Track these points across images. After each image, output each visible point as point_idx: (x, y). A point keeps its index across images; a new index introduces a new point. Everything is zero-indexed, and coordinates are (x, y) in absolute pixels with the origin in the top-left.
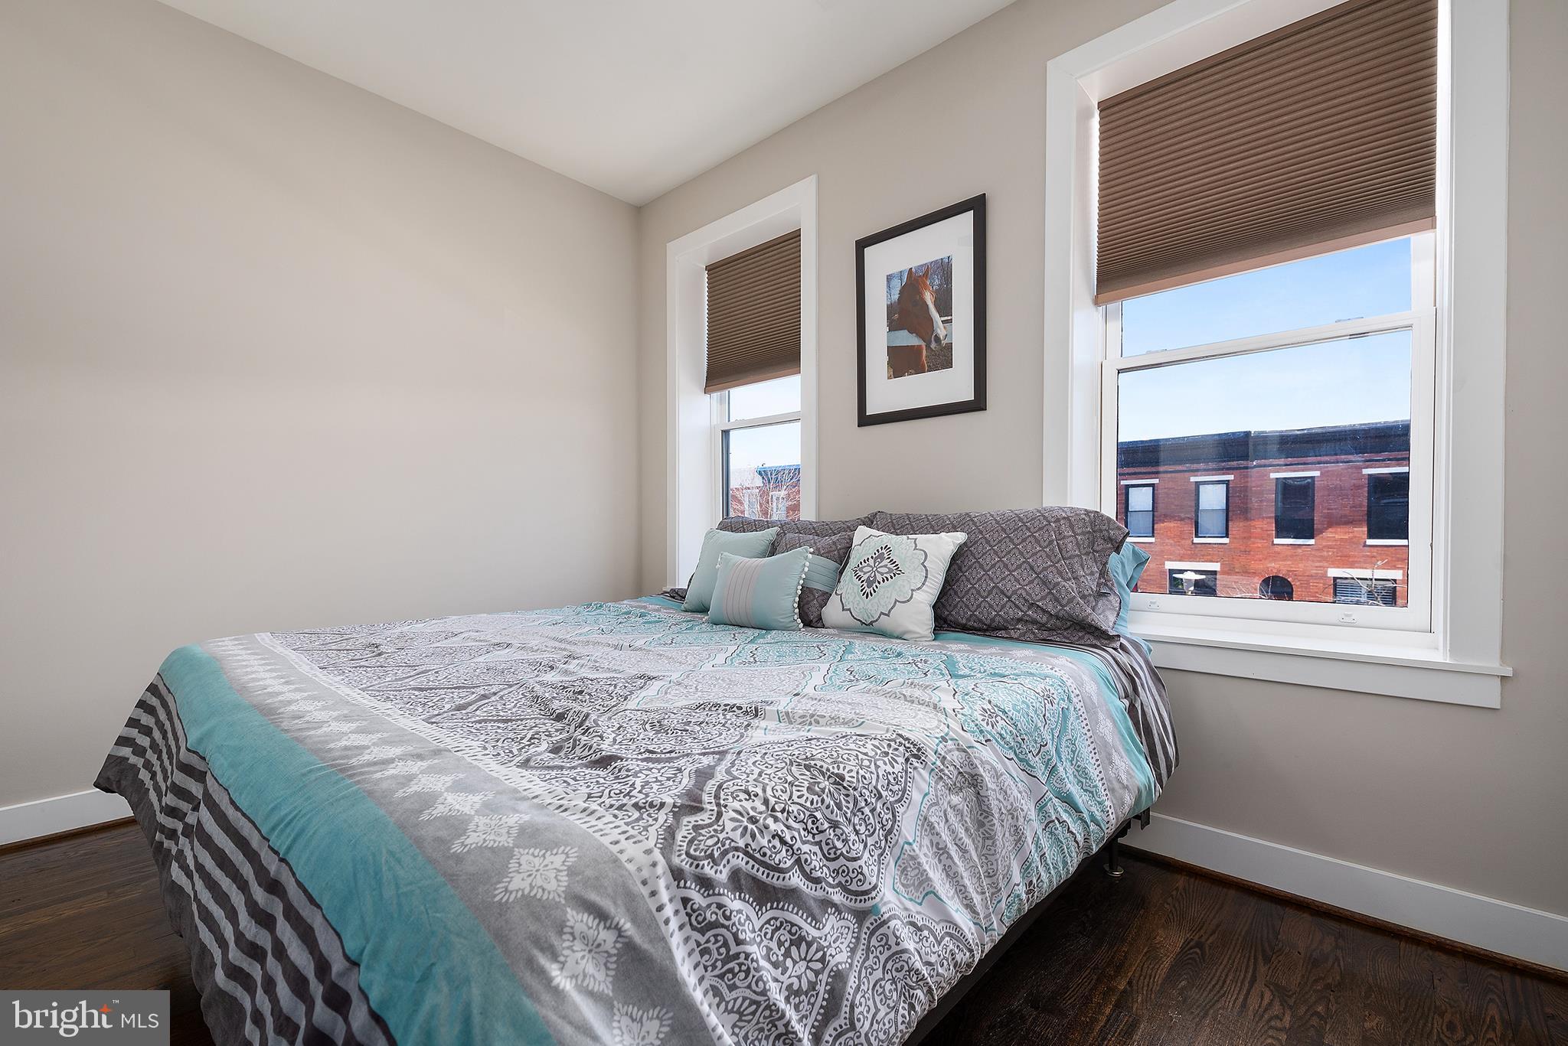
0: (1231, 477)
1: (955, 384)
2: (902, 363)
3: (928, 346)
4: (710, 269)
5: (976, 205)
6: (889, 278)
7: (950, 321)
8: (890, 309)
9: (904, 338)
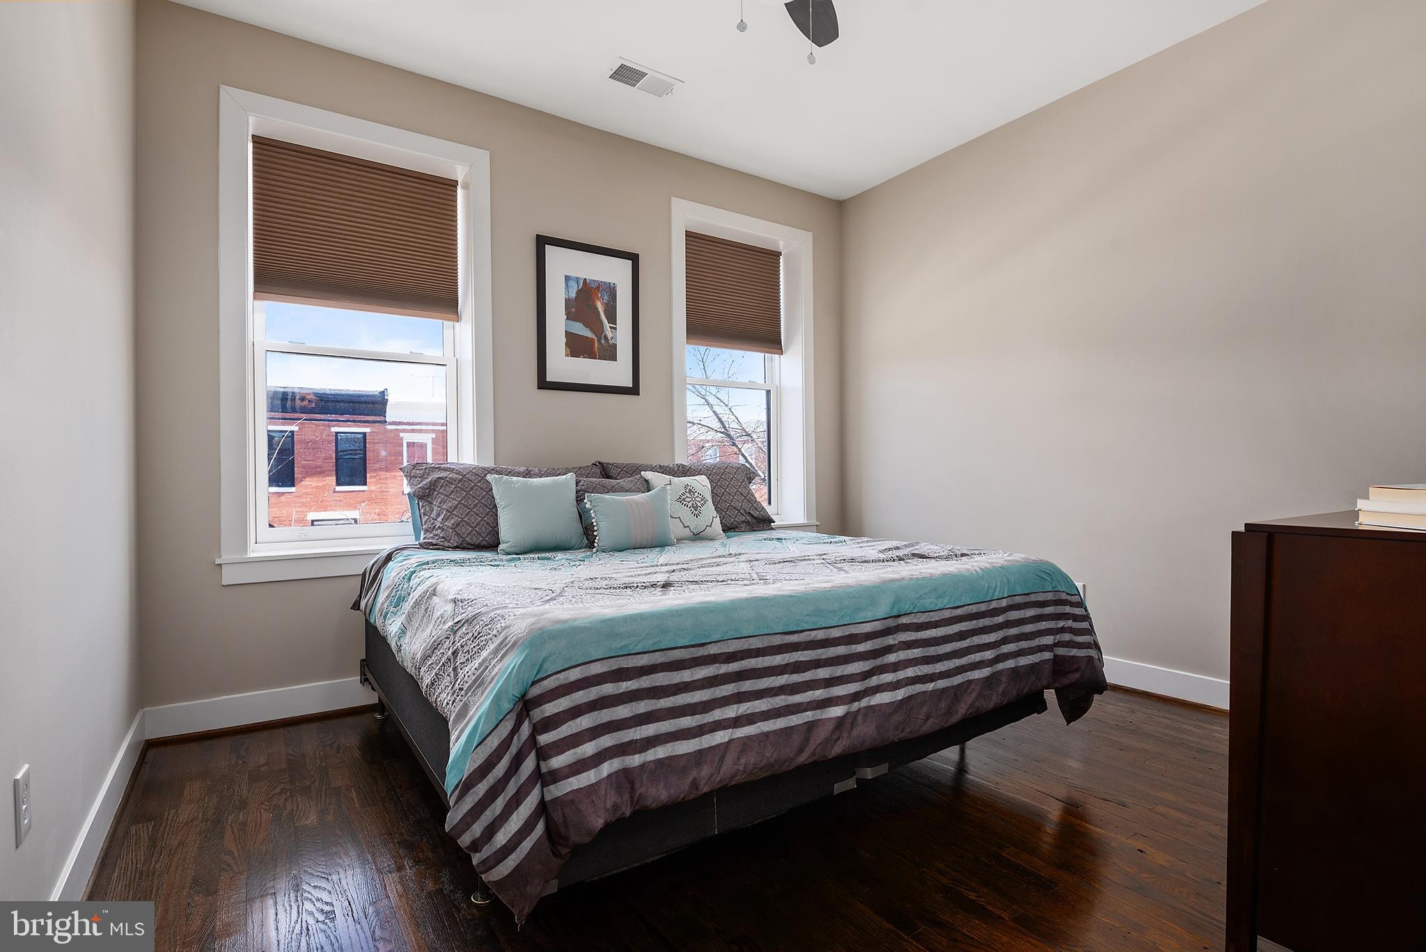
2: (577, 347)
3: (599, 340)
4: (257, 140)
5: (634, 258)
6: (567, 278)
7: (615, 329)
8: (567, 301)
9: (580, 329)
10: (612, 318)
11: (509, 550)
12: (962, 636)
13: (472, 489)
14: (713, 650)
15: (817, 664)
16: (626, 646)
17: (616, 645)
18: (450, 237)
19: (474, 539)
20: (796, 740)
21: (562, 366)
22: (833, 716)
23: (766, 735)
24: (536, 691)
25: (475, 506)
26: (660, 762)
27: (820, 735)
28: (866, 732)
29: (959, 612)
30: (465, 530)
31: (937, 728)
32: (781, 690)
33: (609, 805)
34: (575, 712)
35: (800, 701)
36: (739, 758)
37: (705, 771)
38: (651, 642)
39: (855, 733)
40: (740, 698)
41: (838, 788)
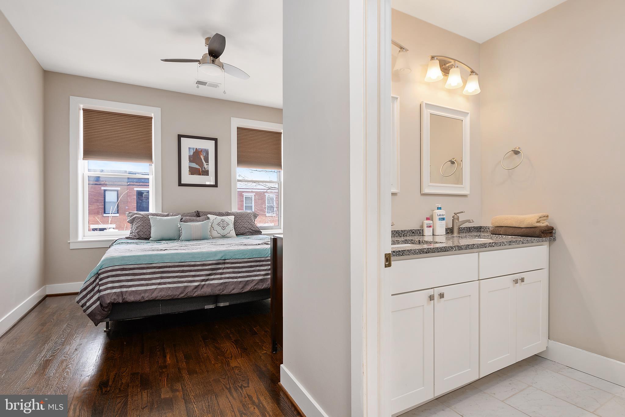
0: (119, 189)
1: (210, 180)
2: (193, 171)
3: (202, 169)
4: (84, 110)
5: (216, 140)
6: (189, 148)
7: (208, 165)
8: (190, 157)
9: (194, 165)
10: (207, 161)
11: (153, 240)
12: (251, 267)
13: (145, 220)
14: (154, 265)
15: (191, 271)
16: (126, 263)
17: (123, 263)
18: (150, 136)
19: (144, 236)
20: (180, 290)
21: (187, 178)
22: (194, 285)
23: (170, 288)
24: (100, 272)
25: (146, 226)
26: (133, 291)
27: (190, 289)
28: (207, 291)
29: (251, 260)
30: (141, 233)
31: (237, 292)
32: (176, 277)
33: (113, 298)
34: (108, 277)
35: (183, 280)
36: (159, 293)
37: (147, 295)
38: (134, 262)
39: (202, 290)
40: (162, 278)
41: (207, 307)
